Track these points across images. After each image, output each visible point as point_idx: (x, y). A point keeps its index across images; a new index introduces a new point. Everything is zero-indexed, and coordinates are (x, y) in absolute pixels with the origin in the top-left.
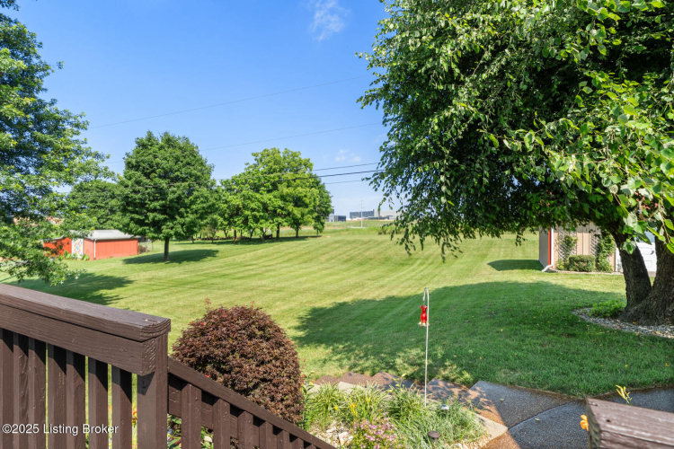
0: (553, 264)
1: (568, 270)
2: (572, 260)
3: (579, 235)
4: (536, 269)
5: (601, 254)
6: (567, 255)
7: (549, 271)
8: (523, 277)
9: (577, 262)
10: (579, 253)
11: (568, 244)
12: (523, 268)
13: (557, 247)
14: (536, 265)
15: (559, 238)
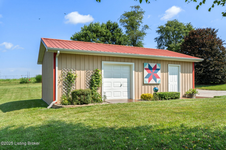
0: (57, 101)
1: (72, 104)
2: (74, 94)
3: (78, 72)
4: (42, 106)
5: (93, 88)
6: (68, 91)
7: (54, 107)
8: (30, 118)
9: (79, 95)
10: (78, 88)
11: (69, 80)
12: (29, 107)
13: (61, 84)
14: (41, 103)
15: (62, 75)
